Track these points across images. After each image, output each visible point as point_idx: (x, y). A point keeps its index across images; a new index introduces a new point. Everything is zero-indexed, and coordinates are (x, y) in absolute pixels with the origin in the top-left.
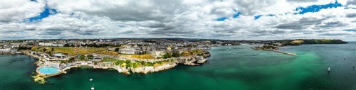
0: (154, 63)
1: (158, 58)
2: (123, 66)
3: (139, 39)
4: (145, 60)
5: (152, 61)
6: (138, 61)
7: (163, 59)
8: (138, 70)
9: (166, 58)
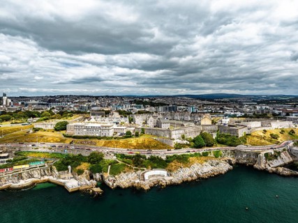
0: (169, 160)
1: (178, 147)
2: (80, 172)
3: (121, 98)
4: (143, 152)
5: (162, 154)
6: (123, 156)
7: (192, 151)
8: (126, 179)
9: (200, 147)
